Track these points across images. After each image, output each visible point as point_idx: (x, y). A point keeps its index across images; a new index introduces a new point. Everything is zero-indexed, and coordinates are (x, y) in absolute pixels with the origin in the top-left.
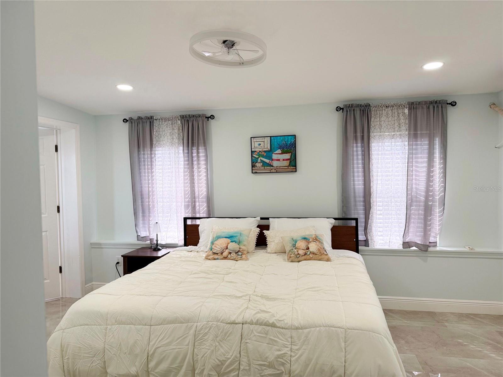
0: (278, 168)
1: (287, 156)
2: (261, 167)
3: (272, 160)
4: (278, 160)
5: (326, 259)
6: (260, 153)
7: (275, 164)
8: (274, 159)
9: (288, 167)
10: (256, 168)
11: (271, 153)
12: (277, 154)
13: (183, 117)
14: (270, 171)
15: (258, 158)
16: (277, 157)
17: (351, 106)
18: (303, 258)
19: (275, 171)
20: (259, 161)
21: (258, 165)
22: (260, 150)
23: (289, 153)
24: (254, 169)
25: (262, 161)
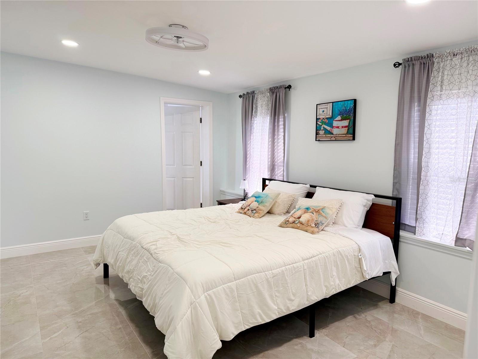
0: (337, 135)
1: (346, 123)
2: (323, 135)
3: (333, 127)
4: (338, 127)
5: (311, 232)
6: (323, 120)
7: (335, 131)
8: (334, 126)
9: (346, 135)
10: (319, 136)
11: (332, 120)
12: (337, 121)
13: (271, 89)
14: (331, 139)
15: (322, 125)
16: (337, 124)
17: (410, 59)
18: (291, 225)
19: (335, 140)
20: (322, 128)
21: (321, 132)
22: (324, 117)
23: (348, 119)
24: (318, 137)
25: (325, 129)
